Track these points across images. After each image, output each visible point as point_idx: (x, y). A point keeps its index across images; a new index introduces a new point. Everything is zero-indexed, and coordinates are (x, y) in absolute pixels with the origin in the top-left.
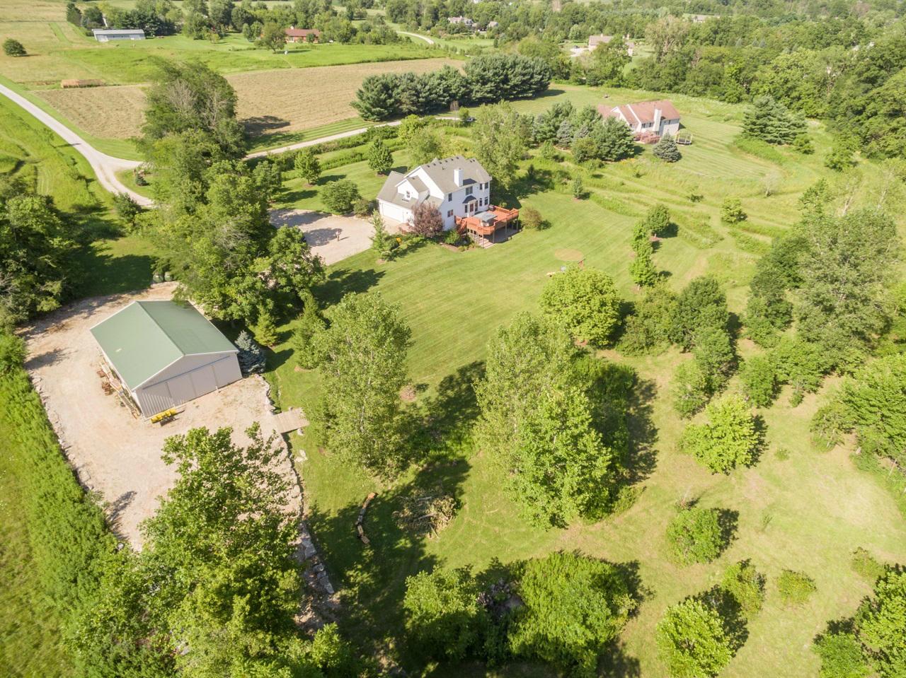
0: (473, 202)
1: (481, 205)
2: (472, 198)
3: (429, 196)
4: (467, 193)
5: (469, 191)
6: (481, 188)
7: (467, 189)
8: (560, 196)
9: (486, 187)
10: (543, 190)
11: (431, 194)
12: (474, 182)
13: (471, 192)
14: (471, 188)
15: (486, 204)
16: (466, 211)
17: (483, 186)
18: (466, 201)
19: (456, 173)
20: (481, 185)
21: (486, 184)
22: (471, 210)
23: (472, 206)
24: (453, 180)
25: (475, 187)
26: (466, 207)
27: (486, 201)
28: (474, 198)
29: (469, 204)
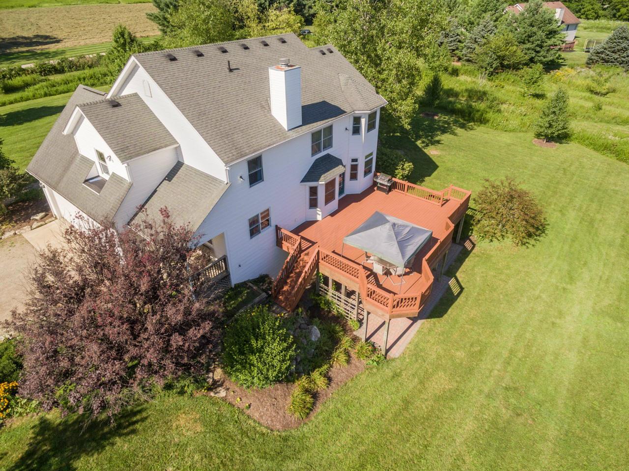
0: (334, 174)
1: (354, 176)
2: (330, 162)
3: (179, 165)
4: (316, 149)
5: (322, 140)
6: (356, 130)
7: (316, 136)
8: (506, 138)
9: (371, 127)
10: (463, 126)
11: (187, 161)
12: (336, 112)
13: (329, 144)
14: (329, 129)
15: (367, 172)
16: (313, 204)
17: (364, 122)
18: (313, 174)
19: (277, 79)
20: (357, 120)
21: (372, 117)
22: (329, 198)
23: (330, 185)
24: (265, 106)
25: (340, 126)
26: (313, 191)
27: (368, 164)
28: (337, 162)
29: (322, 182)
